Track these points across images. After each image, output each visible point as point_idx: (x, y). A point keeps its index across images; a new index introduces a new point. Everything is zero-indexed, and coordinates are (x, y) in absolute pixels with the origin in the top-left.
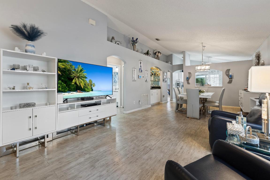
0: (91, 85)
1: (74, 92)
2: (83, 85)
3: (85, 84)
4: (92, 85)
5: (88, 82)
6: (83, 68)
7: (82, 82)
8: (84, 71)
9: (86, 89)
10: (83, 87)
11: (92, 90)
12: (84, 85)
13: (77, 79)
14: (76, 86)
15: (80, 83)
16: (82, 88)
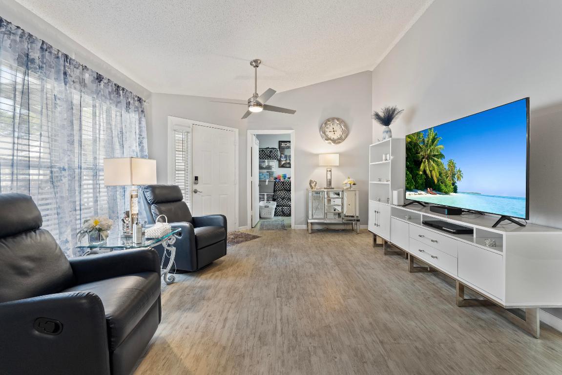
0: (453, 175)
1: (423, 192)
2: (436, 176)
3: (440, 174)
4: (456, 176)
5: (447, 168)
6: (436, 134)
7: (434, 170)
8: (438, 139)
9: (443, 187)
10: (436, 181)
11: (455, 190)
12: (438, 175)
13: (427, 163)
14: (425, 179)
15: (431, 171)
16: (434, 182)
